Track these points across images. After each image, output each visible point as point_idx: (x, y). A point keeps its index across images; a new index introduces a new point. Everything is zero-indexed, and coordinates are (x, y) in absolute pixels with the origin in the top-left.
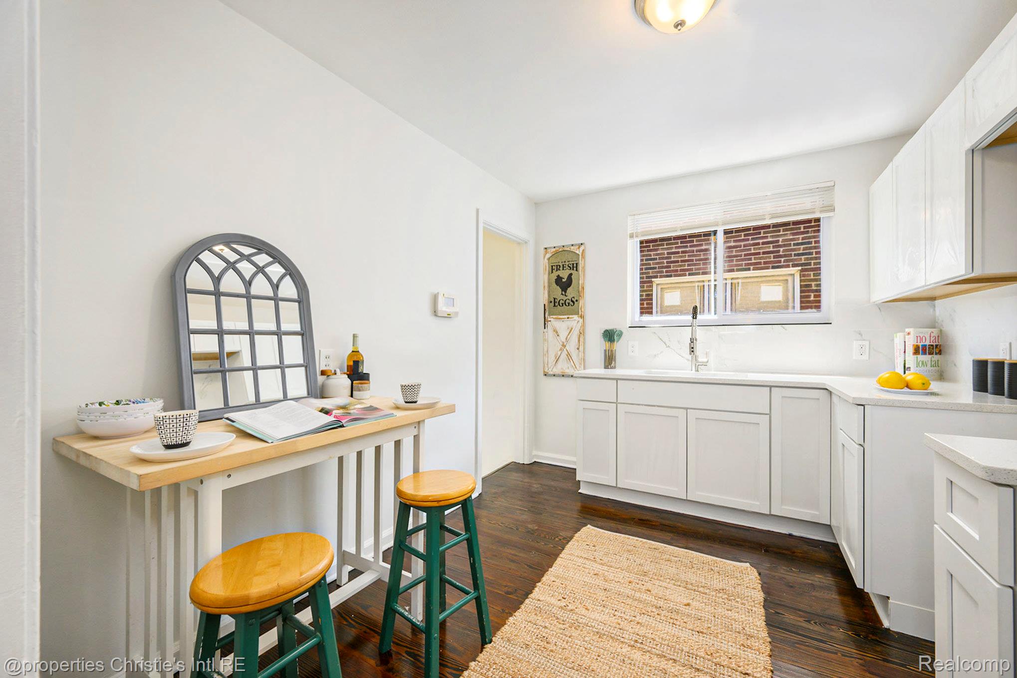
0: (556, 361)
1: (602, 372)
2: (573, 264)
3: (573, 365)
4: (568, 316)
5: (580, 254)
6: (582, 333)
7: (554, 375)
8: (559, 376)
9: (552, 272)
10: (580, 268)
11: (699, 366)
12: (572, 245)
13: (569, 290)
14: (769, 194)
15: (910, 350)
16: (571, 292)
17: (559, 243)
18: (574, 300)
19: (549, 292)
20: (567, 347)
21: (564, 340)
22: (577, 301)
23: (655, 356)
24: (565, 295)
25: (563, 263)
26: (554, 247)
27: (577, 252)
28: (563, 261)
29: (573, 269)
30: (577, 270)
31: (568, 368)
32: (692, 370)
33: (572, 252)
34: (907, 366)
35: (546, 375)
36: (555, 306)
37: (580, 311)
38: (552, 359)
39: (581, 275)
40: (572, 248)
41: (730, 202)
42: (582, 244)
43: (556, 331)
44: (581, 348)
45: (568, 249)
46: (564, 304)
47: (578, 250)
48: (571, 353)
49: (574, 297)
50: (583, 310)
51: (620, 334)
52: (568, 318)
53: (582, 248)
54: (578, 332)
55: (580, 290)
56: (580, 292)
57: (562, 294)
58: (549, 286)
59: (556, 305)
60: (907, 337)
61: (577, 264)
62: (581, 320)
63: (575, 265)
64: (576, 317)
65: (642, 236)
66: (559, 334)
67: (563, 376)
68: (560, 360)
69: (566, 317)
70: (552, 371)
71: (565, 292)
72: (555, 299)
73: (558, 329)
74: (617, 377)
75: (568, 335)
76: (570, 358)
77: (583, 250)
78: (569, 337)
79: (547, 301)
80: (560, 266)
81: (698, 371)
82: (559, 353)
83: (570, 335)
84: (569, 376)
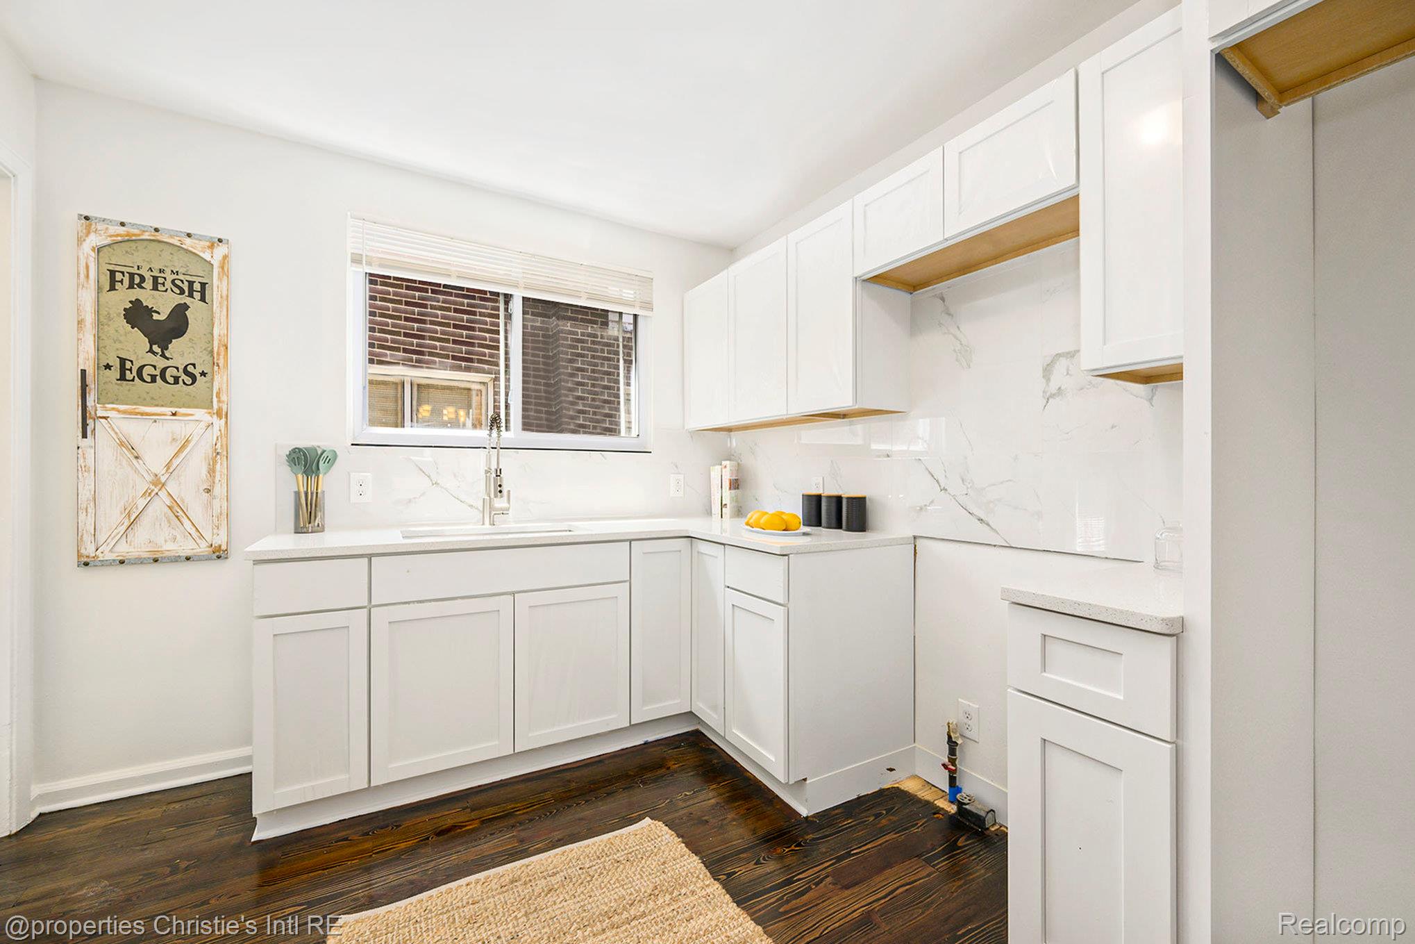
0: (127, 523)
1: (289, 543)
2: (191, 283)
3: (193, 531)
4: (174, 410)
5: (216, 263)
6: (220, 453)
7: (122, 562)
8: (140, 561)
9: (112, 288)
10: (215, 294)
11: (495, 516)
12: (189, 235)
13: (176, 345)
14: (585, 264)
15: (726, 484)
16: (180, 351)
17: (143, 217)
18: (196, 372)
19: (98, 338)
20: (172, 487)
21: (158, 468)
22: (203, 374)
23: (410, 501)
24: (163, 355)
25: (156, 274)
26: (123, 224)
27: (207, 256)
28: (156, 266)
29: (191, 295)
30: (203, 299)
31: (175, 539)
32: (483, 524)
33: (187, 251)
34: (724, 503)
35: (86, 564)
36: (123, 378)
37: (215, 400)
38: (112, 517)
39: (217, 315)
40: (188, 241)
41: (533, 256)
42: (220, 241)
43: (126, 445)
44: (219, 490)
45: (175, 241)
46: (158, 378)
47: (209, 251)
48: (183, 501)
49: (194, 365)
50: (224, 398)
51: (332, 459)
52: (174, 414)
53: (220, 251)
54: (210, 451)
55: (216, 350)
56: (216, 355)
57: (151, 351)
58: (99, 324)
59: (129, 376)
60: (724, 470)
61: (203, 285)
62: (219, 423)
63: (197, 287)
64: (200, 414)
65: (381, 266)
66: (141, 453)
67: (156, 560)
68: (146, 520)
69: (168, 410)
70: (111, 551)
71: (164, 348)
72: (123, 361)
73: (135, 441)
74: (367, 552)
75: (176, 455)
76: (181, 513)
77: (225, 257)
78: (176, 462)
79: (91, 363)
80: (143, 279)
81: (494, 525)
82: (142, 503)
83: (182, 455)
84: (176, 560)
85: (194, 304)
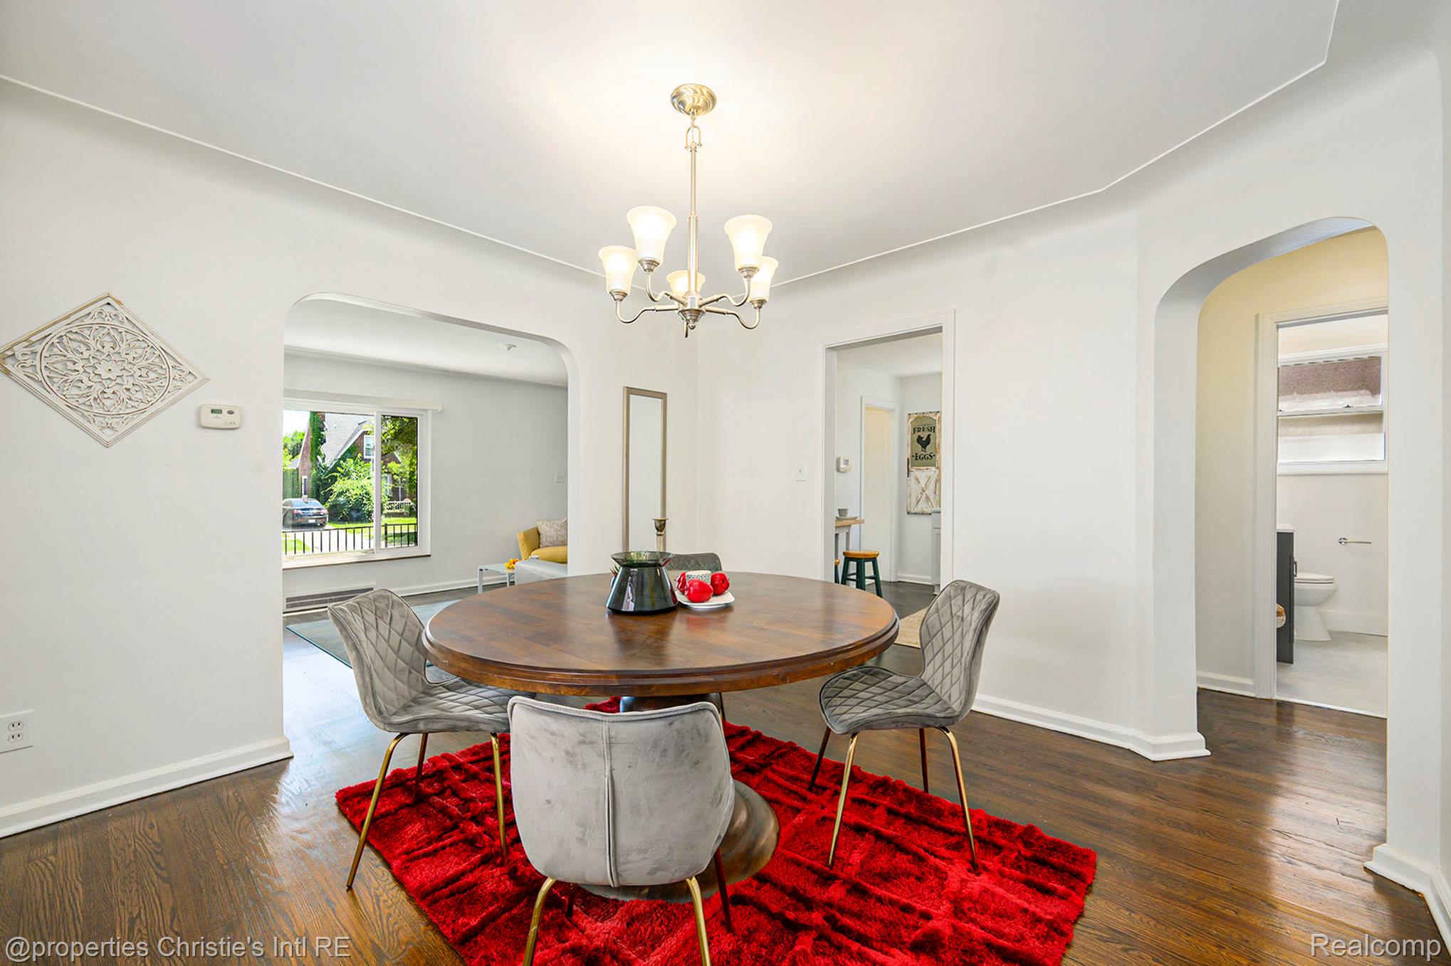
0: (917, 502)
2: (931, 427)
3: (931, 505)
4: (927, 468)
5: (937, 419)
6: (938, 481)
7: (916, 513)
8: (919, 514)
9: (914, 433)
10: (937, 429)
12: (930, 412)
13: (928, 447)
16: (929, 449)
17: (919, 410)
18: (932, 455)
19: (912, 448)
20: (927, 491)
21: (924, 486)
22: (934, 455)
24: (925, 451)
25: (923, 426)
26: (916, 414)
27: (935, 418)
28: (923, 424)
29: (931, 431)
30: (934, 432)
31: (927, 508)
33: (930, 417)
35: (909, 513)
36: (916, 459)
37: (937, 463)
38: (914, 500)
39: (937, 436)
40: (930, 414)
42: (938, 412)
43: (917, 479)
44: (937, 492)
45: (927, 415)
46: (924, 458)
47: (935, 416)
48: (929, 495)
49: (932, 453)
50: (939, 462)
53: (939, 415)
54: (935, 479)
55: (937, 447)
56: (937, 449)
57: (922, 450)
58: (912, 444)
59: (918, 458)
61: (934, 426)
62: (937, 471)
63: (933, 428)
64: (933, 468)
66: (920, 481)
67: (922, 514)
68: (921, 501)
69: (925, 468)
70: (913, 510)
71: (925, 449)
72: (916, 454)
73: (919, 477)
75: (927, 482)
76: (928, 500)
79: (910, 456)
80: (920, 428)
82: (920, 496)
83: (929, 481)
84: (927, 514)
85: (932, 433)
